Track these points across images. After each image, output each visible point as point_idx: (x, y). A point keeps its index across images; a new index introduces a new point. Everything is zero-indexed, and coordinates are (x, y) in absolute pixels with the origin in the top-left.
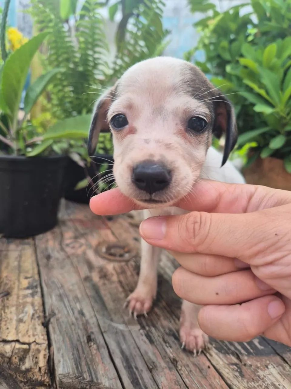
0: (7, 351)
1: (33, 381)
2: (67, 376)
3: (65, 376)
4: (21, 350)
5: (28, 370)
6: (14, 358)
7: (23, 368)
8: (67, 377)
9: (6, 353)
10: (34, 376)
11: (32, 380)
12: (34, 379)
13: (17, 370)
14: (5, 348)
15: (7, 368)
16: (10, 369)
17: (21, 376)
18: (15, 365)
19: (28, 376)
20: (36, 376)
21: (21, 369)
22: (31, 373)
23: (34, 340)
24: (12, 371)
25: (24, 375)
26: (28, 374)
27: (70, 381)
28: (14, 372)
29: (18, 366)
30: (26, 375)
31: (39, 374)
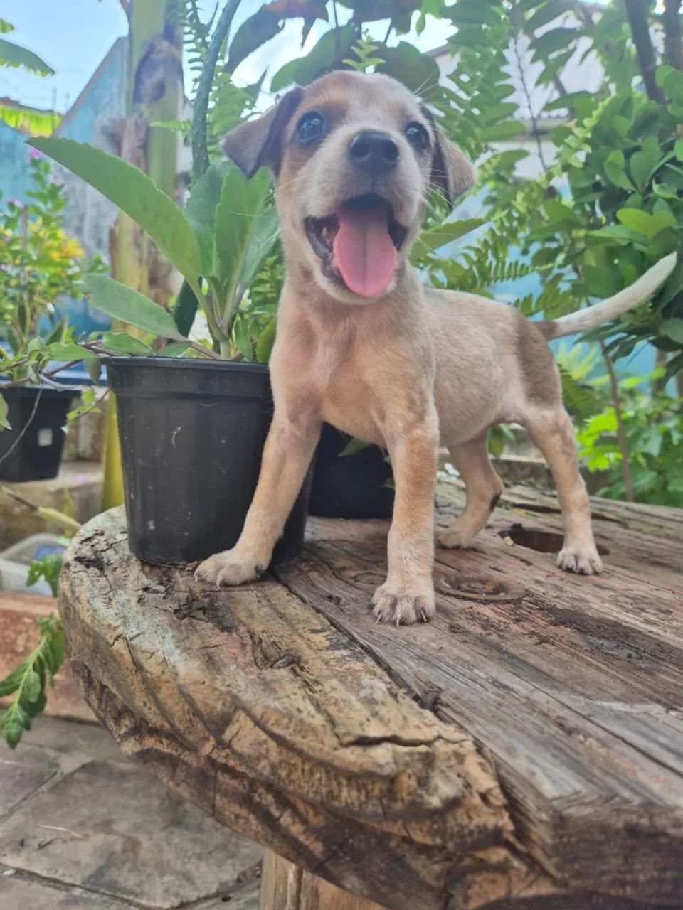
0: (382, 762)
1: (471, 833)
2: (574, 800)
3: (570, 801)
4: (417, 757)
5: (453, 804)
6: (404, 778)
7: (435, 802)
8: (576, 803)
9: (380, 766)
10: (470, 818)
11: (466, 831)
12: (472, 826)
13: (417, 811)
14: (370, 757)
15: (375, 815)
16: (388, 815)
17: (425, 829)
18: (407, 798)
19: (451, 822)
20: (479, 816)
21: (428, 807)
22: (460, 813)
23: (436, 734)
24: (395, 821)
25: (436, 822)
26: (450, 818)
27: (586, 811)
28: (400, 823)
29: (419, 799)
30: (445, 822)
31: (485, 809)
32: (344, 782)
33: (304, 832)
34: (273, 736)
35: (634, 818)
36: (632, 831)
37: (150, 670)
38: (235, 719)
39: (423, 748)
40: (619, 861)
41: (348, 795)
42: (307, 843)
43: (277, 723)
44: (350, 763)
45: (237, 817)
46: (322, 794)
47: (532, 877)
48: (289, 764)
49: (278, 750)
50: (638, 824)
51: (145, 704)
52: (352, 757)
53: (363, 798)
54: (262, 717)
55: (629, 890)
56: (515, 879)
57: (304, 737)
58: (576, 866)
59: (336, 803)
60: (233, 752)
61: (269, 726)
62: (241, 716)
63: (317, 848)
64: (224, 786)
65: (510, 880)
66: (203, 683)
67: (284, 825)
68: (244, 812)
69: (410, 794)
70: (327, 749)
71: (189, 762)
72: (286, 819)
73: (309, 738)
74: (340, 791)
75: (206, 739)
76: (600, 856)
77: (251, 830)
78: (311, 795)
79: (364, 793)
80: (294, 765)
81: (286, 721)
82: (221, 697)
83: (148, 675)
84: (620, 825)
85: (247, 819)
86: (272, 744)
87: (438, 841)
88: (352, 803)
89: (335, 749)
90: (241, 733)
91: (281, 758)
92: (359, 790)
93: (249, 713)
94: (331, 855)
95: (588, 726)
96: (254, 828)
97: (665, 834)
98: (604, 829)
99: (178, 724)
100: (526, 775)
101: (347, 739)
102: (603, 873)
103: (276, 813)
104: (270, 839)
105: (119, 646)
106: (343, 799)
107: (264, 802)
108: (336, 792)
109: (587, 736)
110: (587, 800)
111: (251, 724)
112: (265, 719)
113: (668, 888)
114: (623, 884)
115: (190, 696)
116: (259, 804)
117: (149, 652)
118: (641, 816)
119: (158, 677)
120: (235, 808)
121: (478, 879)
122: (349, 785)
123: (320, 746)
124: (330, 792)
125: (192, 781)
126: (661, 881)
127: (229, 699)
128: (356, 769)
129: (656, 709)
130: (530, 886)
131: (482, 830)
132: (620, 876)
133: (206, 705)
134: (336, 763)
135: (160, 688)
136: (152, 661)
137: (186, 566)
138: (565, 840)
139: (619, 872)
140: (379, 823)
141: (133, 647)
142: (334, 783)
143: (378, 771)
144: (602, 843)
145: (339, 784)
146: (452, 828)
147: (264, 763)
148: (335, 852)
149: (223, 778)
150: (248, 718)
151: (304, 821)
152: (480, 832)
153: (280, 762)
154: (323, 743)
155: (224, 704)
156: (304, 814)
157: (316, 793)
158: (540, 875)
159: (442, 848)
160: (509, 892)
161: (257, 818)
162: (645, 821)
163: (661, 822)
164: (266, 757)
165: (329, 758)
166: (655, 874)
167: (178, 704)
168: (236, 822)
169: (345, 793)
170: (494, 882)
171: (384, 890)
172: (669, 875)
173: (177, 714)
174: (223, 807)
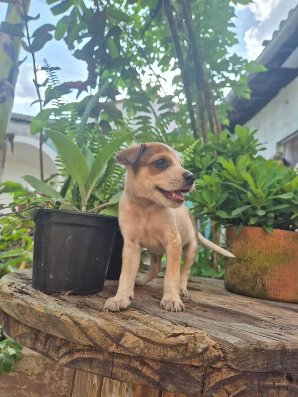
1: (212, 358)
3: (238, 344)
4: (192, 337)
5: (206, 350)
6: (190, 344)
7: (200, 350)
8: (240, 344)
9: (182, 341)
10: (211, 354)
13: (195, 354)
14: (178, 339)
15: (181, 359)
16: (185, 358)
17: (197, 360)
18: (191, 351)
19: (205, 356)
20: (214, 353)
21: (198, 352)
22: (208, 352)
23: (195, 332)
24: (187, 360)
25: (200, 357)
26: (205, 355)
27: (243, 346)
28: (189, 360)
29: (195, 350)
30: (203, 357)
31: (215, 350)
32: (169, 349)
33: (151, 373)
34: (142, 338)
35: (256, 346)
36: (256, 350)
37: (83, 324)
38: (125, 335)
39: (193, 335)
40: (253, 360)
41: (171, 354)
42: (153, 377)
43: (143, 334)
44: (172, 342)
45: (123, 374)
46: (161, 355)
47: (228, 372)
48: (148, 347)
49: (144, 343)
50: (257, 348)
51: (79, 338)
52: (172, 340)
53: (176, 354)
54: (136, 333)
55: (256, 369)
56: (224, 373)
57: (153, 336)
58: (242, 364)
59: (166, 358)
60: (124, 348)
61: (140, 335)
62: (127, 333)
63: (157, 378)
64: (117, 364)
65: (222, 374)
66: (109, 325)
67: (144, 372)
68: (126, 372)
69: (192, 349)
70: (163, 339)
71: (100, 358)
72: (145, 370)
73: (156, 337)
74: (168, 353)
75: (112, 345)
76: (248, 359)
77: (129, 378)
78: (157, 357)
79: (176, 352)
80: (150, 347)
81: (146, 332)
82: (119, 328)
83: (82, 326)
84: (252, 349)
85: (128, 374)
86: (141, 341)
87: (201, 364)
88: (172, 357)
89: (166, 339)
90: (128, 340)
91: (145, 345)
92: (175, 351)
93: (131, 332)
94: (162, 379)
95: (232, 328)
96: (130, 376)
97: (264, 349)
98: (249, 351)
99: (98, 342)
100: (224, 339)
101: (169, 335)
102: (249, 365)
103: (140, 369)
104: (137, 379)
105: (64, 318)
106: (169, 356)
107: (135, 365)
108: (166, 354)
109: (234, 330)
110: (243, 343)
111: (132, 335)
112: (138, 333)
113: (266, 366)
114: (254, 367)
115: (104, 330)
116: (133, 367)
117: (80, 318)
118: (257, 345)
119: (88, 326)
120: (122, 371)
121: (213, 375)
122: (171, 350)
123: (160, 338)
124: (165, 354)
125: (101, 366)
126: (264, 364)
127: (122, 329)
128: (174, 344)
129: (246, 324)
130: (228, 375)
131: (215, 356)
132: (253, 365)
133: (112, 332)
134: (167, 343)
135: (89, 330)
136: (83, 320)
137: (65, 293)
138: (238, 356)
139: (253, 363)
140: (182, 361)
141: (72, 317)
142: (165, 351)
143: (182, 343)
144: (248, 355)
145: (168, 351)
146: (206, 358)
147: (137, 349)
148: (164, 377)
149: (116, 360)
150: (131, 334)
151: (152, 369)
152: (215, 357)
153: (145, 347)
154: (161, 337)
155: (120, 331)
156: (152, 366)
157: (158, 356)
158: (230, 371)
159: (202, 366)
160: (223, 377)
161: (132, 373)
162: (258, 347)
163: (262, 346)
164: (138, 347)
165: (164, 342)
166: (262, 362)
167: (98, 334)
168: (122, 376)
169: (169, 354)
170: (217, 375)
171: (182, 387)
172: (265, 362)
173: (98, 338)
174: (116, 372)
